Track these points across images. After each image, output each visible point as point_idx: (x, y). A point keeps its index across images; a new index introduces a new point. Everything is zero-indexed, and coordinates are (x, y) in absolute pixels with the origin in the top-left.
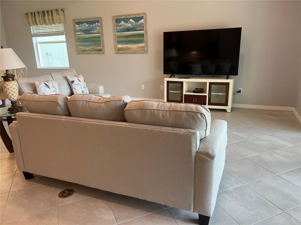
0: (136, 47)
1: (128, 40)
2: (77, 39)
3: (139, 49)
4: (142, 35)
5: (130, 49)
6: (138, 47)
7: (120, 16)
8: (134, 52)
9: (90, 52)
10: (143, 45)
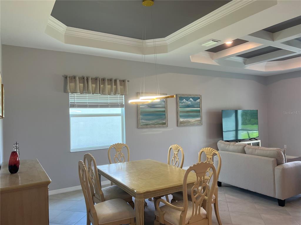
0: (194, 121)
1: (188, 115)
2: (141, 112)
3: (197, 122)
4: (199, 111)
5: (189, 122)
6: (196, 121)
7: (183, 95)
8: (193, 125)
9: (154, 125)
10: (199, 119)
